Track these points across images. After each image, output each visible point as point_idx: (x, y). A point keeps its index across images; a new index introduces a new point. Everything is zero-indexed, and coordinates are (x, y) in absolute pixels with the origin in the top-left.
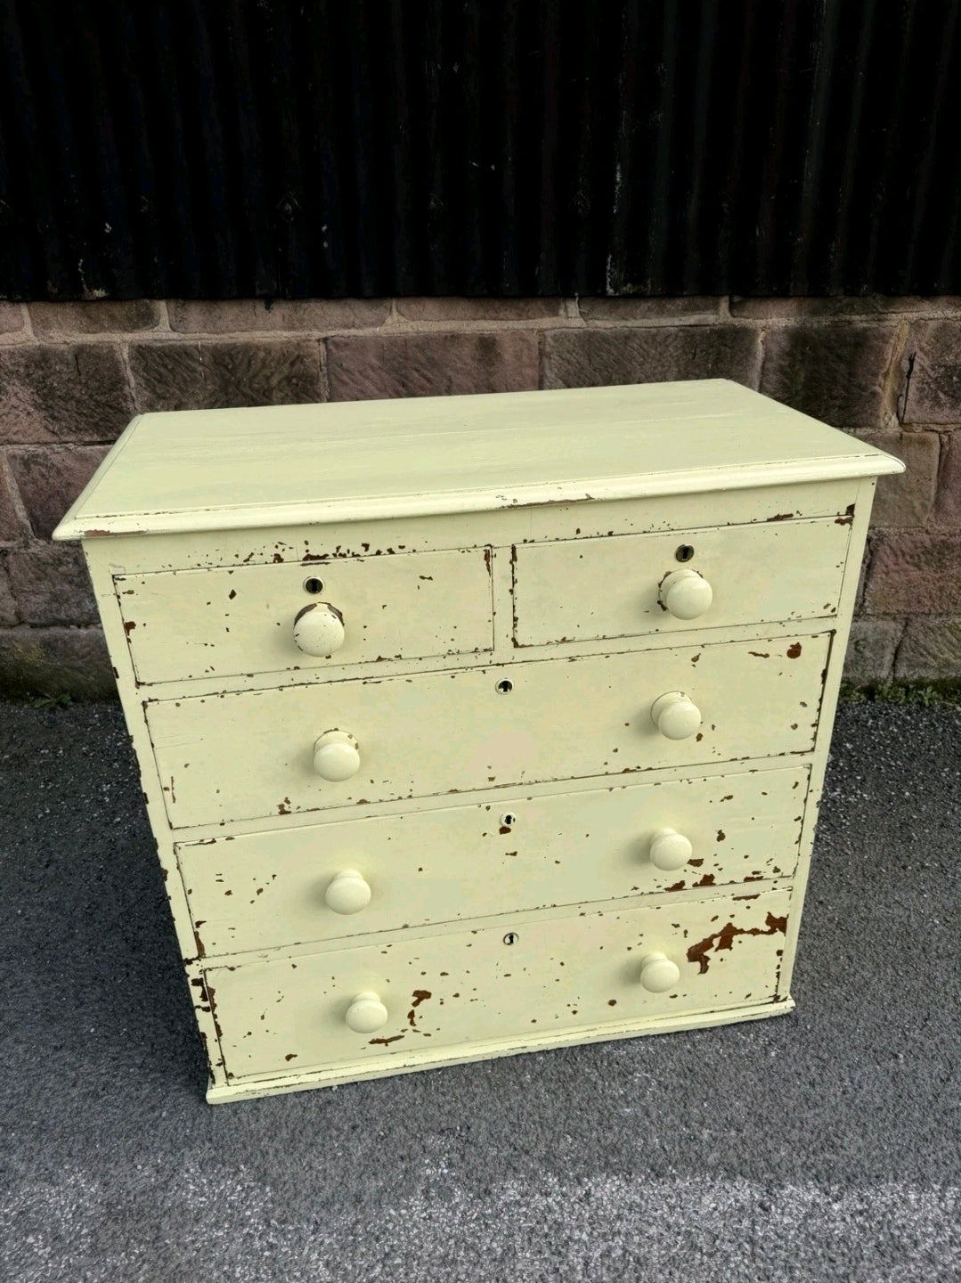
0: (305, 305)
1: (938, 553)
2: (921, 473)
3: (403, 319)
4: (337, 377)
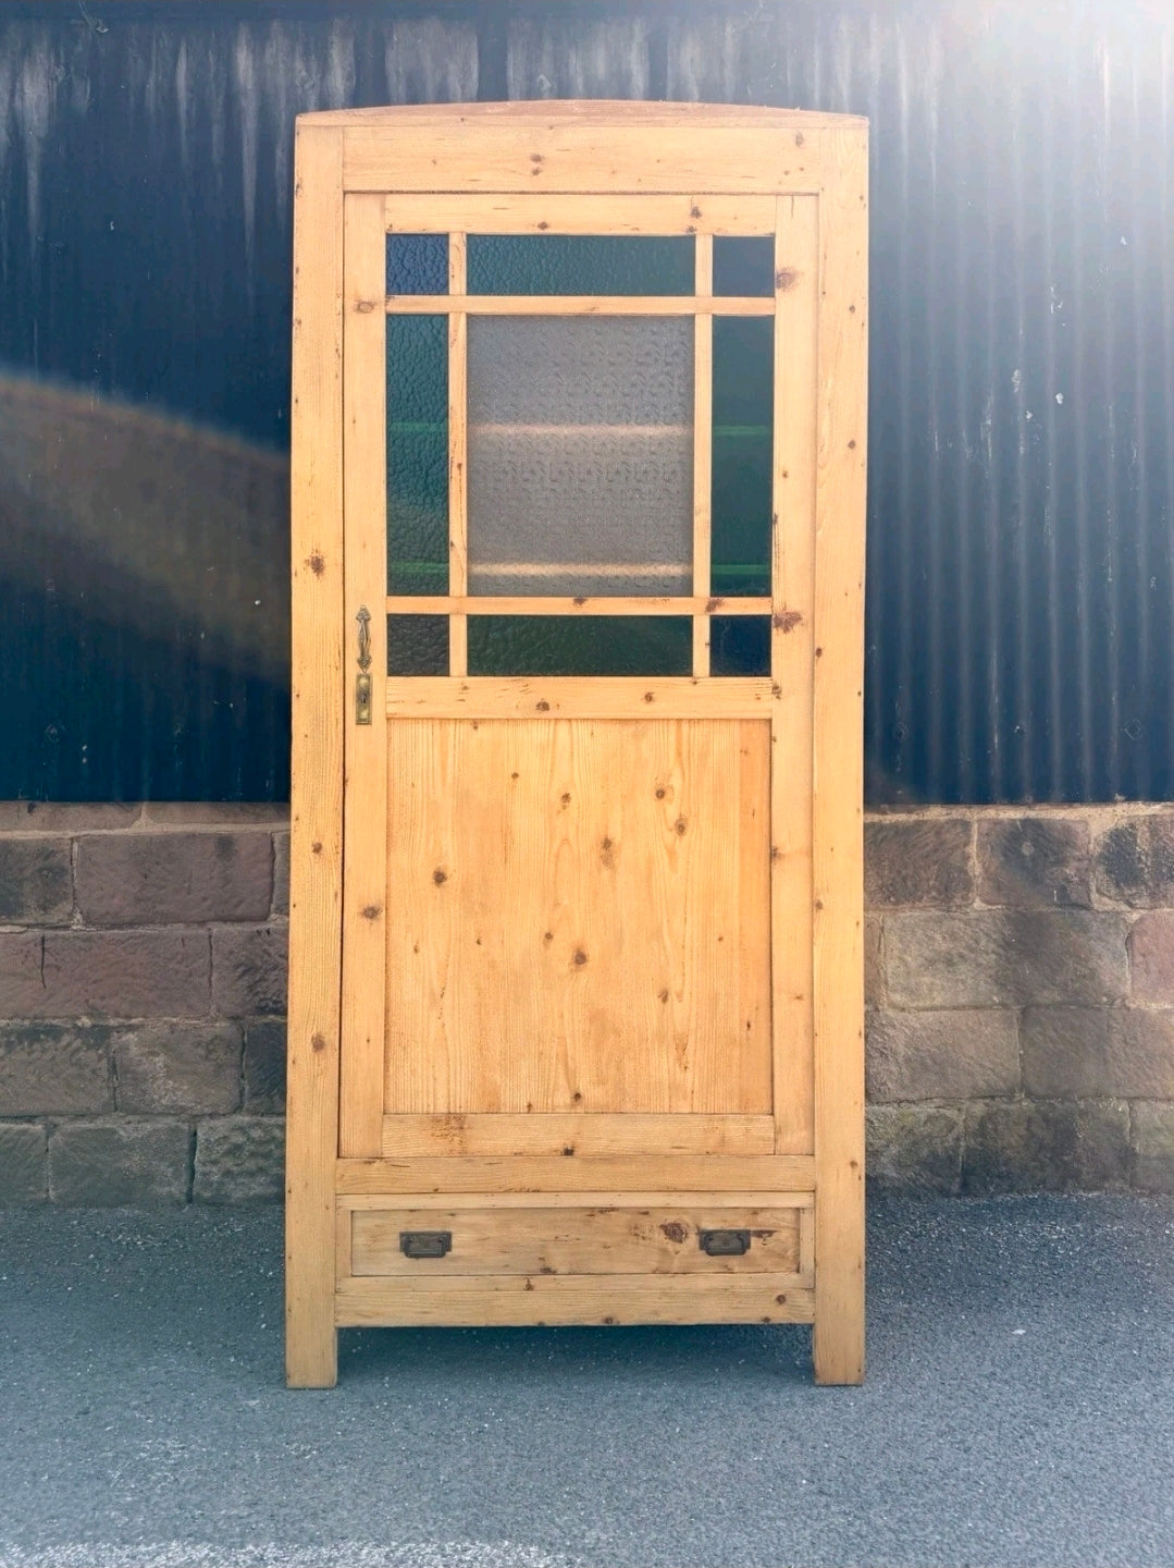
0: (65, 807)
3: (151, 822)
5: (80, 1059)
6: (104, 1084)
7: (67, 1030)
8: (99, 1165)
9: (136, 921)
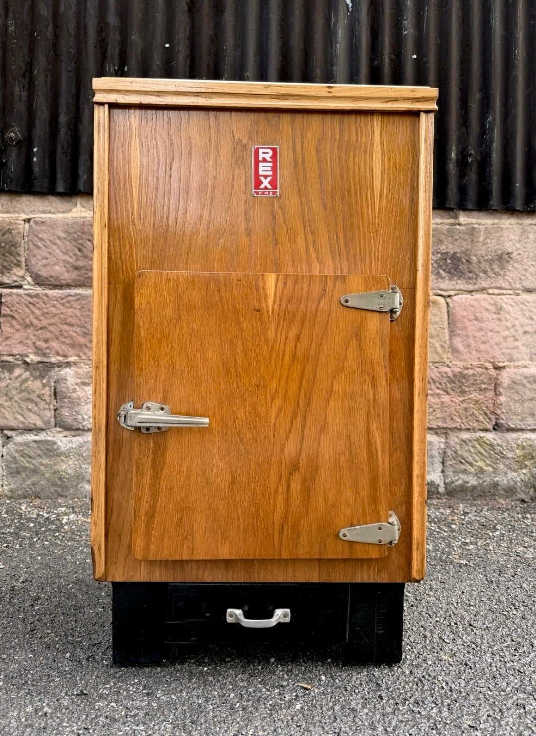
0: (18, 199)
1: (459, 382)
2: (436, 323)
3: (84, 209)
4: (33, 243)
5: (28, 387)
6: (47, 406)
7: (18, 365)
8: (42, 468)
9: (73, 284)
